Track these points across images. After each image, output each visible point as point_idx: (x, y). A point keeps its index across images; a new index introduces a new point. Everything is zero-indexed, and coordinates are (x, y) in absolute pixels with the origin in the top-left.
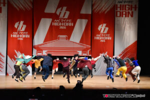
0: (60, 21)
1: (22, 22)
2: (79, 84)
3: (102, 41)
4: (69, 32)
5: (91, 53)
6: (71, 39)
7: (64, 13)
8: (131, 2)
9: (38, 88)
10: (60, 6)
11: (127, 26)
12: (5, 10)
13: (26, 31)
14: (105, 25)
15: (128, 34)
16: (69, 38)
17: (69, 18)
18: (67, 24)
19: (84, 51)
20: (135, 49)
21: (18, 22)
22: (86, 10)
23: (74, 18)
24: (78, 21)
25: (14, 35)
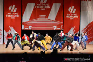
0: (41, 5)
1: (14, 6)
3: (71, 19)
5: (63, 27)
6: (49, 18)
13: (16, 12)
14: (73, 7)
15: (90, 14)
16: (47, 17)
18: (46, 7)
19: (58, 26)
21: (11, 6)
24: (54, 4)
25: (9, 15)
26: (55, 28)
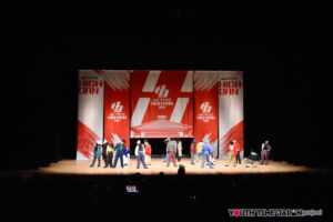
0: (159, 101)
1: (118, 103)
2: (182, 169)
3: (205, 121)
4: (168, 111)
5: (193, 134)
6: (172, 119)
7: (163, 92)
8: (235, 78)
9: (138, 174)
10: (159, 84)
11: (232, 105)
12: (101, 90)
14: (208, 103)
15: (233, 113)
16: (168, 118)
17: (169, 96)
18: (167, 104)
19: (186, 132)
20: (241, 129)
21: (114, 102)
22: (187, 88)
23: (175, 95)
24: (179, 100)
25: (111, 117)
26: (181, 135)
